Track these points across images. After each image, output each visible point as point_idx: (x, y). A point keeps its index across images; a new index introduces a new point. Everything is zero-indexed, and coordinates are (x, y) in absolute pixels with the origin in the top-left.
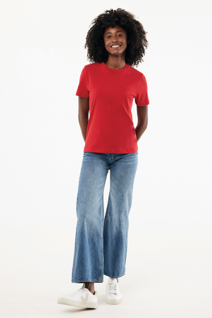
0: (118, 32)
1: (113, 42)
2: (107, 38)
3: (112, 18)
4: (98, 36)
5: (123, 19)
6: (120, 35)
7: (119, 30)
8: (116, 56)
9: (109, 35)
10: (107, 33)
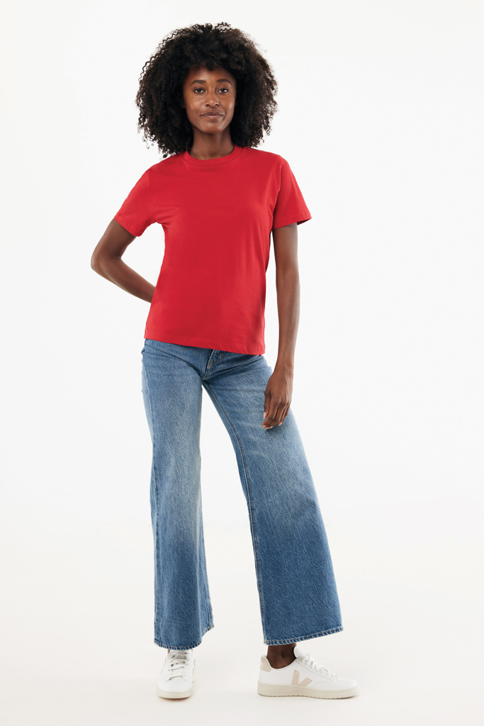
0: (220, 81)
1: (207, 105)
2: (194, 91)
3: (212, 51)
4: (173, 84)
5: (237, 57)
6: (224, 89)
7: (223, 78)
8: (210, 135)
9: (198, 85)
10: (195, 82)
